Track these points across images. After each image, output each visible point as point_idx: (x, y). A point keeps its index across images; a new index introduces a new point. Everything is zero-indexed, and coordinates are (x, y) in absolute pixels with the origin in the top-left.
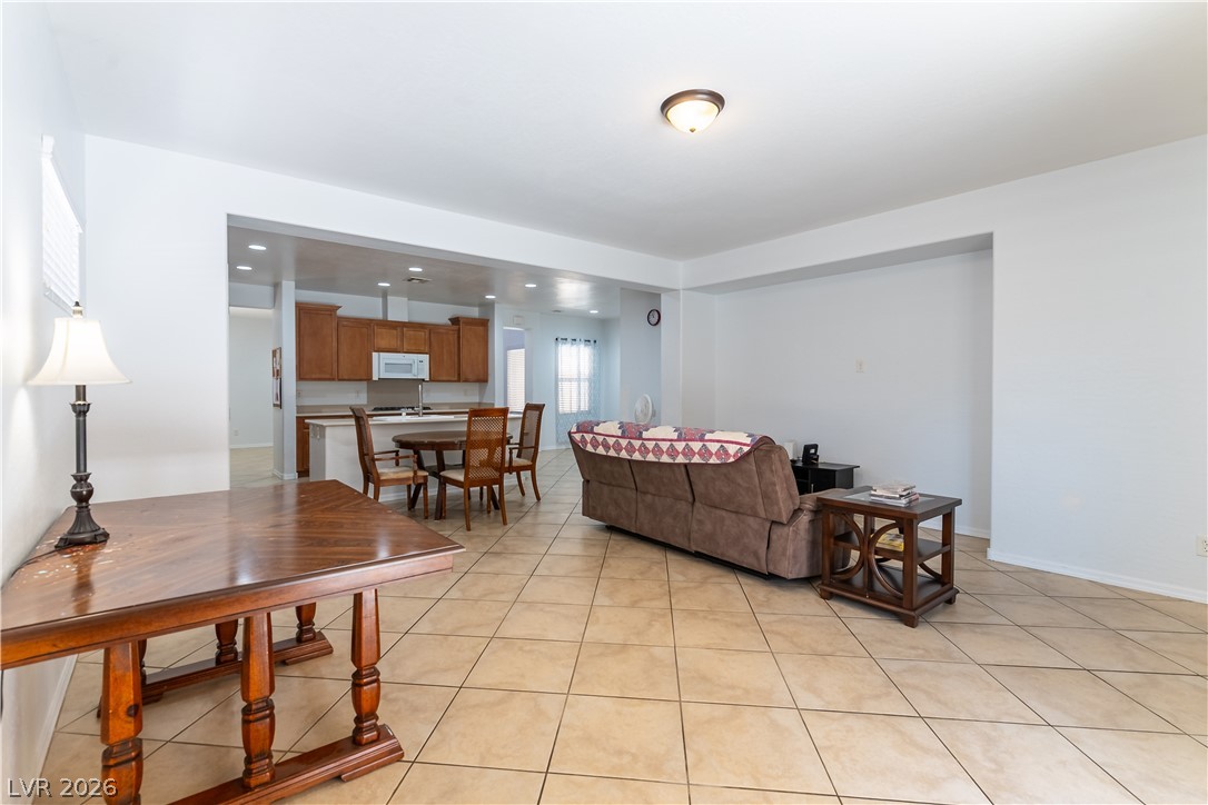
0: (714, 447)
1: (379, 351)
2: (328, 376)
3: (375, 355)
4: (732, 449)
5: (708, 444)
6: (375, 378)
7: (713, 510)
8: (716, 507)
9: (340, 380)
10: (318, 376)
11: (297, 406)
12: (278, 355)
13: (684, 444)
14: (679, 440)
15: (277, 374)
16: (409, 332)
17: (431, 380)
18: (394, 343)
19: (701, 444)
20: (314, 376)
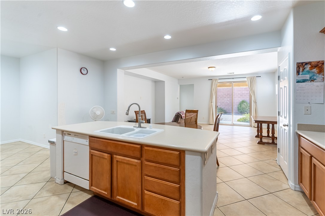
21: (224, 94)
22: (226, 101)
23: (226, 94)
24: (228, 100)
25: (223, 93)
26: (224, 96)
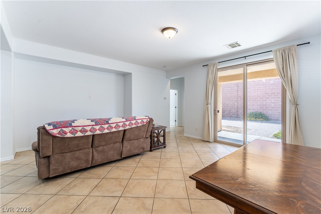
0: (139, 121)
4: (145, 121)
5: (138, 121)
7: (130, 141)
8: (131, 140)
13: (129, 122)
14: (127, 121)
19: (135, 121)
21: (266, 94)
22: (269, 103)
23: (269, 93)
24: (273, 101)
25: (264, 91)
26: (266, 96)
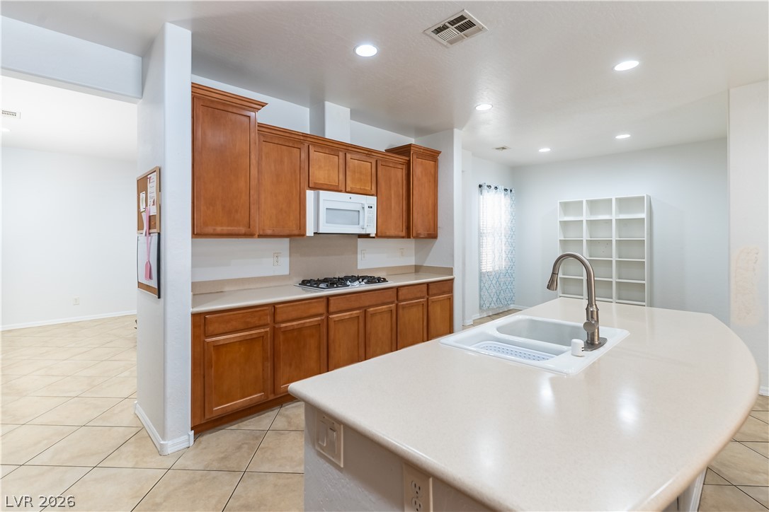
1: (317, 188)
2: (243, 230)
3: (310, 194)
6: (310, 232)
9: (260, 236)
10: (226, 229)
11: (194, 285)
12: (152, 186)
15: (152, 224)
16: (353, 161)
17: (378, 236)
18: (334, 178)
20: (219, 229)
